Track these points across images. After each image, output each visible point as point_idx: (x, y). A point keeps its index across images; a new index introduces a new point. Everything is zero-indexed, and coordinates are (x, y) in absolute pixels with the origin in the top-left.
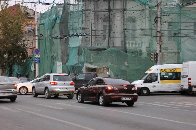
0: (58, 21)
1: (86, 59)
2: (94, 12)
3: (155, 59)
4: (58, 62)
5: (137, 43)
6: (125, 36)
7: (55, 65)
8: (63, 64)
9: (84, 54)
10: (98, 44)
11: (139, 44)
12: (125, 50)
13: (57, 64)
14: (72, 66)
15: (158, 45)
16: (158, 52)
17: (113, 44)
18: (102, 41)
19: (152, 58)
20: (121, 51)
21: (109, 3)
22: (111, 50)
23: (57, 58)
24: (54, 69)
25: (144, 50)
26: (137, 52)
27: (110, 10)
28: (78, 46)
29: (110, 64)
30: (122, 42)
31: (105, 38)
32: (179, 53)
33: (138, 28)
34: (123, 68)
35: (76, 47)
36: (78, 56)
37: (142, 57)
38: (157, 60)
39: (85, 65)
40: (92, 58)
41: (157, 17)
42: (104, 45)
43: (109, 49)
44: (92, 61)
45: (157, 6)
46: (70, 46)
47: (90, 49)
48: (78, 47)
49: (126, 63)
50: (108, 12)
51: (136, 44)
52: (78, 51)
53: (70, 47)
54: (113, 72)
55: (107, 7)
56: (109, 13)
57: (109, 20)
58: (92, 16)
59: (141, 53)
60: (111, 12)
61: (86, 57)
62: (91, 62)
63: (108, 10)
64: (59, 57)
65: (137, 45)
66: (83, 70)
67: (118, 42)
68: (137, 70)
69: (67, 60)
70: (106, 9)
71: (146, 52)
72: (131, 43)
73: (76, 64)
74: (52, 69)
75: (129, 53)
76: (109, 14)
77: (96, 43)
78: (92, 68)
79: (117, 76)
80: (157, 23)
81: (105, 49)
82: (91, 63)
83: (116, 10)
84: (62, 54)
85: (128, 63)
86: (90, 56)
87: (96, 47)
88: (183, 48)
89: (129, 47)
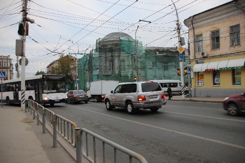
0: (87, 62)
2: (105, 57)
6: (120, 69)
7: (86, 84)
11: (127, 73)
12: (120, 75)
15: (136, 73)
16: (136, 76)
17: (115, 73)
21: (112, 53)
23: (87, 80)
25: (129, 75)
26: (126, 76)
30: (119, 72)
31: (110, 70)
32: (146, 76)
33: (126, 65)
35: (96, 75)
36: (97, 79)
37: (129, 79)
38: (136, 80)
41: (135, 59)
42: (110, 73)
43: (113, 75)
45: (135, 54)
47: (103, 76)
51: (125, 72)
52: (97, 77)
53: (93, 75)
56: (112, 58)
57: (112, 61)
58: (103, 59)
59: (128, 77)
63: (111, 56)
67: (117, 72)
75: (122, 77)
77: (106, 72)
80: (135, 62)
81: (110, 75)
83: (115, 56)
84: (89, 78)
87: (106, 74)
88: (148, 74)
89: (122, 74)
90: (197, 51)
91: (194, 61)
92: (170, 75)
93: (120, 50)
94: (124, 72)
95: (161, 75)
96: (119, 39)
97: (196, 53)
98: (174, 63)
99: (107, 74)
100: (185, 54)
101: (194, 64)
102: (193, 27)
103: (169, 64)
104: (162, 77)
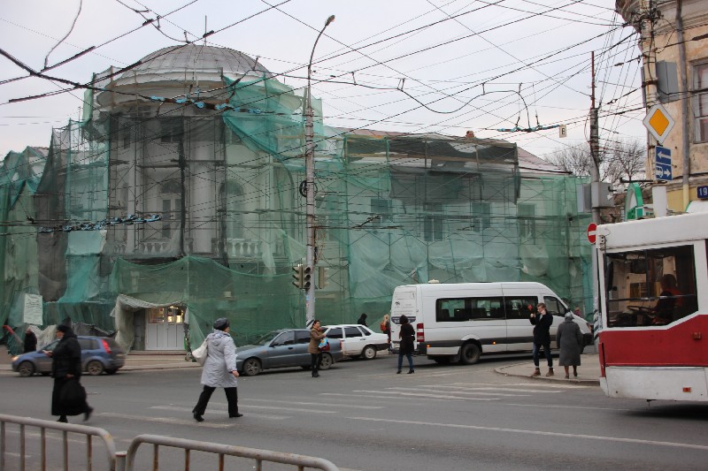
0: (30, 190)
1: (122, 287)
2: (140, 166)
3: (305, 283)
4: (27, 297)
5: (249, 244)
6: (224, 228)
7: (18, 305)
8: (44, 300)
9: (117, 271)
10: (150, 247)
11: (252, 248)
12: (224, 259)
13: (26, 301)
14: (81, 303)
15: (310, 247)
16: (310, 265)
17: (191, 246)
18: (161, 240)
19: (297, 279)
20: (216, 263)
21: (181, 145)
22: (190, 262)
23: (24, 286)
24: (14, 315)
25: (270, 262)
26: (252, 265)
27: (182, 163)
28: (98, 252)
29: (186, 297)
30: (213, 241)
31: (166, 231)
32: (347, 267)
33: (251, 206)
34: (222, 306)
35: (93, 255)
36: (97, 279)
37: (266, 278)
38: (309, 284)
39: (120, 302)
40: (134, 282)
41: (305, 182)
42: (170, 248)
43: (185, 260)
44: (135, 290)
45: (306, 155)
46: (72, 252)
47: (133, 260)
48: (98, 255)
49: (228, 294)
50: (177, 168)
51: (245, 246)
52: (98, 265)
53: (70, 256)
54: (197, 317)
55: (177, 157)
56: (183, 169)
57: (179, 186)
58: (131, 177)
59: (261, 267)
60: (186, 168)
61: (121, 281)
62: (133, 292)
63: (177, 163)
64: (34, 281)
65: (249, 250)
66: (114, 313)
67: (203, 241)
68: (256, 309)
69: (62, 290)
70: (174, 160)
71: (274, 265)
72: (234, 244)
73: (92, 299)
74: (8, 315)
75: (235, 269)
76: (183, 174)
77: (145, 244)
78: (139, 308)
79: (207, 325)
80: (306, 196)
81: (174, 259)
82: (135, 296)
83: (196, 163)
84: (43, 276)
85: (232, 294)
86: (130, 279)
87: (146, 253)
88: (355, 256)
89: (233, 253)
90: (698, 138)
91: (686, 187)
92: (454, 261)
93: (223, 134)
94: (238, 245)
95: (416, 262)
96: (219, 79)
97: (692, 146)
98: (466, 209)
99: (154, 253)
100: (520, 165)
101: (686, 200)
102: (679, 18)
103: (449, 210)
104: (420, 269)
